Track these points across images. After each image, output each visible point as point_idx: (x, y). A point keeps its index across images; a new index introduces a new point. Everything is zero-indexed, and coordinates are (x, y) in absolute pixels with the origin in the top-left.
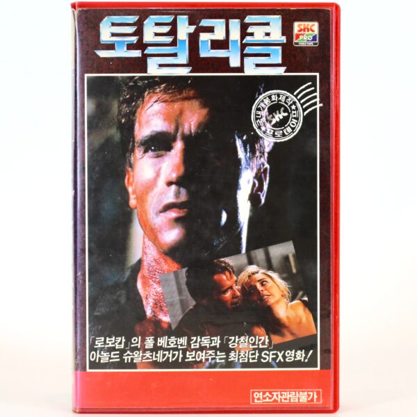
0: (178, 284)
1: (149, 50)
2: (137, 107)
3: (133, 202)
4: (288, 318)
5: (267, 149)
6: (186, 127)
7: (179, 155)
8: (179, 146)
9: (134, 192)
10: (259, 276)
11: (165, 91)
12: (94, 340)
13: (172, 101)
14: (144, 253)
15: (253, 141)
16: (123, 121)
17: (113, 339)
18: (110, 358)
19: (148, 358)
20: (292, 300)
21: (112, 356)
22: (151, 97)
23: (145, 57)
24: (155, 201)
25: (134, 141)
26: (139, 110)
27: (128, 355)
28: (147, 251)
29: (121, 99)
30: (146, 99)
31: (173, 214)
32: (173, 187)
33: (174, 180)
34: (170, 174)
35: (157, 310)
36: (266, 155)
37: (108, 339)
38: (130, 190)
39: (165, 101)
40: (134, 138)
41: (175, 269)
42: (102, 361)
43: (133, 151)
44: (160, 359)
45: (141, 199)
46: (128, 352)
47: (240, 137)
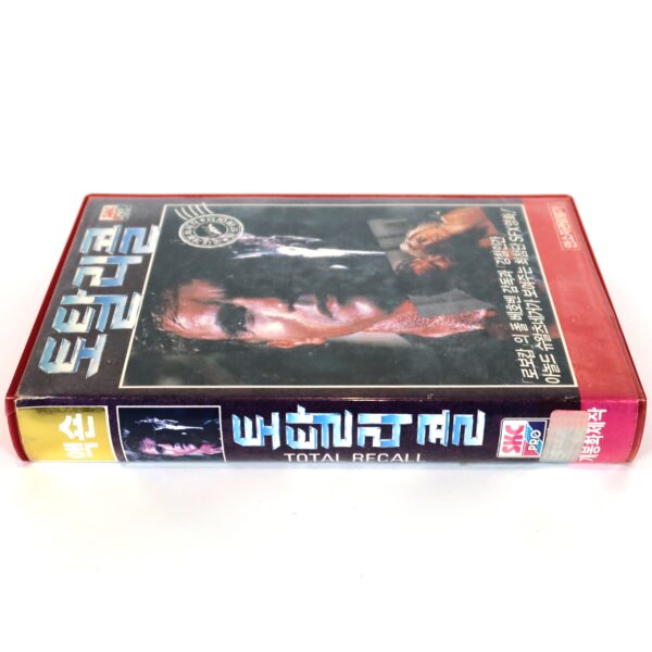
0: (430, 303)
1: (100, 326)
2: (178, 338)
3: (316, 341)
4: (463, 224)
5: (252, 237)
6: (214, 296)
7: (252, 301)
8: (239, 302)
9: (301, 339)
10: (414, 243)
11: (160, 313)
12: (527, 379)
13: (177, 307)
14: (390, 330)
15: (241, 247)
16: (196, 350)
17: (522, 360)
18: (551, 363)
19: (542, 328)
20: (441, 222)
21: (548, 361)
22: (167, 325)
23: (108, 330)
24: (316, 322)
25: (229, 340)
26: (184, 336)
27: (542, 345)
28: (387, 328)
29: (164, 352)
30: (169, 329)
31: (335, 307)
32: (296, 306)
33: (287, 305)
34: (278, 309)
35: (470, 320)
36: (259, 238)
37: (523, 365)
38: (298, 343)
39: (176, 314)
40: (223, 340)
41: (411, 305)
42: (559, 371)
43: (242, 341)
44: (542, 318)
45: (313, 333)
46: (538, 346)
47: (234, 255)
